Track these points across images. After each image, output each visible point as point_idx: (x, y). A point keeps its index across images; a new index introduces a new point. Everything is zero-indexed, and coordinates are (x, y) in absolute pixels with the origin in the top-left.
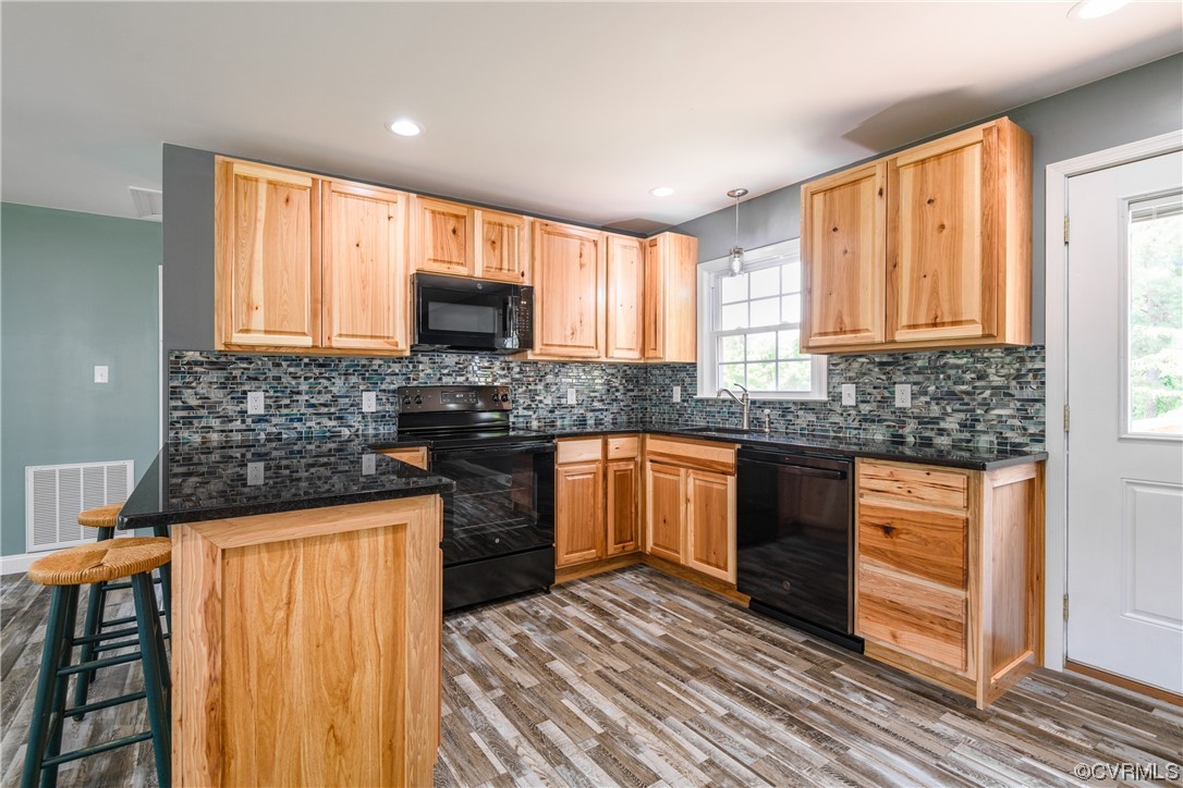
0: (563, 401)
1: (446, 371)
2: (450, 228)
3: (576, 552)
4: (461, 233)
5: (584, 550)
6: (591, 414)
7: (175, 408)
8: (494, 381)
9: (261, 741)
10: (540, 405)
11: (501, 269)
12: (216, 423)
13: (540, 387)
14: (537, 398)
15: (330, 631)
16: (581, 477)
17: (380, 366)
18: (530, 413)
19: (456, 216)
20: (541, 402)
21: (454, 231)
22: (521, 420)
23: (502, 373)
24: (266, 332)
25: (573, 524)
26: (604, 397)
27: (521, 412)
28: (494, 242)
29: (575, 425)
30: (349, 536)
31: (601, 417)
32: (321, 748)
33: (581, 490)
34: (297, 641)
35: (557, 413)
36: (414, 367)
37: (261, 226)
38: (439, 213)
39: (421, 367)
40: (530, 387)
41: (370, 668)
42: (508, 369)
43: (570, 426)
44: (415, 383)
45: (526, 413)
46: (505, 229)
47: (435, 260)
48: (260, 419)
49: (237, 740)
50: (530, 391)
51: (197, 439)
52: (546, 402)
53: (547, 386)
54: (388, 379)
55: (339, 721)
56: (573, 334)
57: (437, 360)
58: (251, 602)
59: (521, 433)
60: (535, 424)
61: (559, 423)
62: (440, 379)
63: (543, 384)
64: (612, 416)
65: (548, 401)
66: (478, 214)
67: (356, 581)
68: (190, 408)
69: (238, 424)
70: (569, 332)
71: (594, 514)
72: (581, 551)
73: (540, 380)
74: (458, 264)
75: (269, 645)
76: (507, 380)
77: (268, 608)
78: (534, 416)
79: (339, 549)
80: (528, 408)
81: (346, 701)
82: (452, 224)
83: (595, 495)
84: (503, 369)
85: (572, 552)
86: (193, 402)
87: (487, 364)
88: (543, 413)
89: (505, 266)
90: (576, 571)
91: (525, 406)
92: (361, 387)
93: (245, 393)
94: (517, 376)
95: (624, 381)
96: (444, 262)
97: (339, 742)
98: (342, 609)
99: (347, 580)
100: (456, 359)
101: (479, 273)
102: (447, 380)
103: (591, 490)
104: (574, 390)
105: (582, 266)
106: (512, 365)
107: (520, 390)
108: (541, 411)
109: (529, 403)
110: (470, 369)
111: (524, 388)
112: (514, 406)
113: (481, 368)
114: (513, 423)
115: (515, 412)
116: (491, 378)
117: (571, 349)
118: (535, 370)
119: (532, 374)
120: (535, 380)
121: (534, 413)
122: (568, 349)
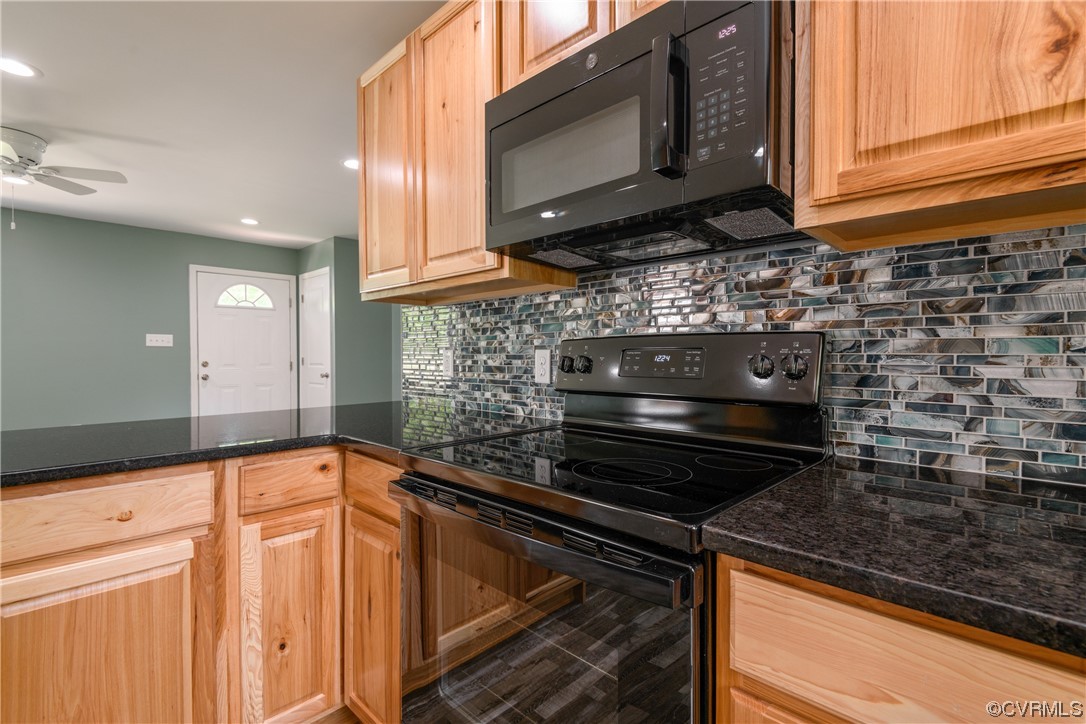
8: (797, 316)
10: (998, 401)
13: (1002, 330)
14: (987, 372)
17: (556, 303)
18: (948, 425)
20: (1005, 387)
22: (900, 443)
23: (822, 292)
24: (382, 271)
27: (898, 414)
36: (606, 300)
37: (376, 138)
39: (618, 299)
40: (944, 333)
42: (846, 278)
44: (607, 332)
45: (925, 422)
48: (453, 384)
50: (946, 345)
51: (416, 400)
52: (1037, 388)
53: (1046, 325)
60: (971, 466)
62: (651, 320)
63: (1020, 316)
69: (437, 390)
73: (1006, 305)
76: (848, 312)
78: (969, 440)
80: (940, 405)
84: (828, 281)
87: (767, 273)
88: (1018, 431)
91: (923, 394)
92: (536, 342)
94: (886, 297)
100: (688, 273)
106: (858, 264)
107: (896, 344)
108: (1003, 425)
109: (945, 388)
110: (721, 289)
111: (915, 336)
112: (867, 394)
113: (750, 286)
114: (868, 450)
115: (874, 416)
116: (781, 312)
117: (1052, 126)
118: (974, 267)
119: (953, 283)
120: (971, 306)
121: (969, 426)
122: (1025, 132)
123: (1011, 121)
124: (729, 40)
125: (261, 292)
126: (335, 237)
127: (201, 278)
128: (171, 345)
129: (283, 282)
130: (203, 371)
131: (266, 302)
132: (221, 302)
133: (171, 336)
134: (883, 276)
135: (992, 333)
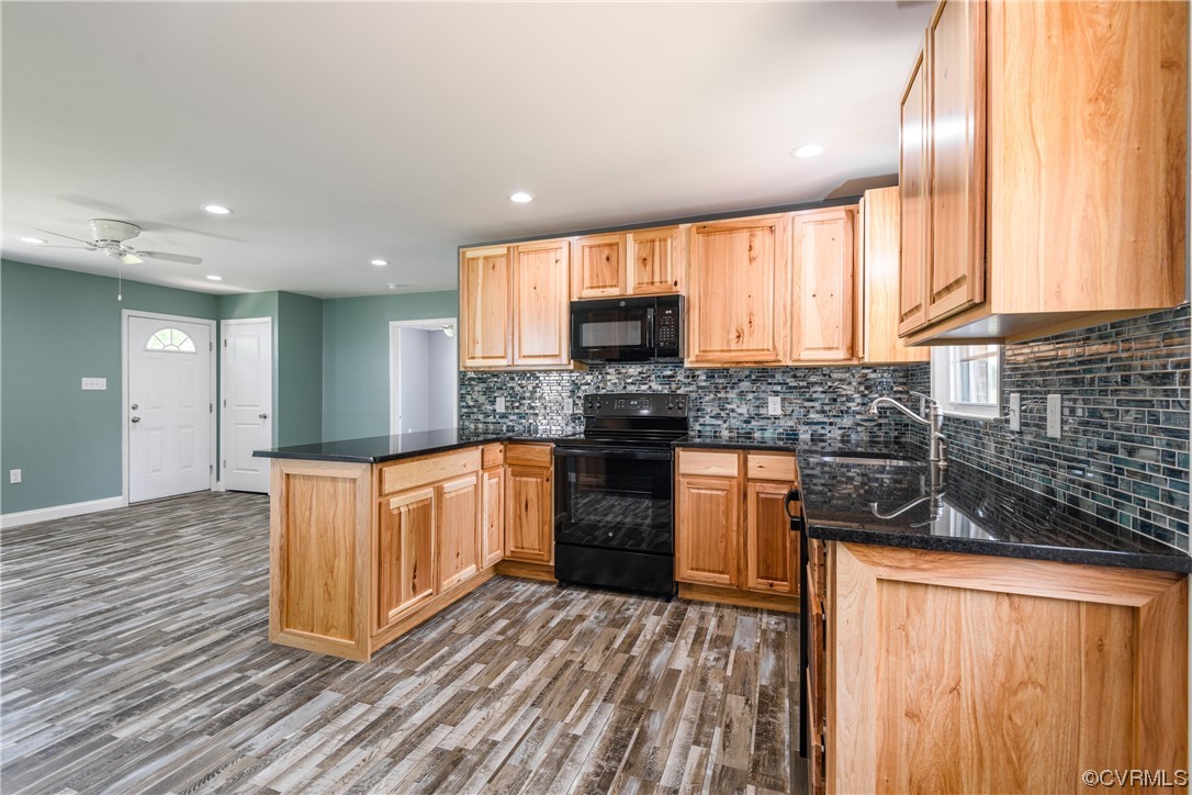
0: (762, 411)
1: (629, 381)
2: (604, 257)
3: (704, 570)
4: (613, 259)
5: (714, 571)
6: (806, 428)
7: (463, 407)
8: (679, 388)
9: (300, 575)
10: (731, 414)
11: (653, 283)
12: (481, 417)
13: (732, 395)
14: (729, 406)
15: (326, 530)
16: (709, 492)
17: (576, 377)
18: (720, 422)
19: (610, 245)
20: (733, 410)
21: (608, 259)
22: (708, 428)
23: (687, 381)
24: (483, 358)
25: (698, 540)
26: (827, 408)
27: (708, 420)
28: (645, 259)
29: (779, 439)
30: (334, 479)
31: (822, 432)
32: (322, 593)
33: (708, 506)
34: (313, 530)
35: (754, 423)
36: (603, 377)
37: (480, 288)
38: (596, 246)
39: (609, 377)
40: (719, 395)
41: (343, 557)
42: (693, 377)
43: (773, 439)
44: (603, 391)
45: (714, 422)
46: (657, 244)
47: (592, 288)
48: (504, 416)
49: (292, 570)
50: (720, 399)
51: (472, 426)
52: (739, 411)
53: (741, 394)
54: (583, 388)
55: (329, 582)
56: (738, 337)
57: (624, 371)
58: (297, 503)
59: (708, 441)
60: (725, 434)
61: (757, 435)
62: (625, 388)
63: (736, 391)
64: (840, 432)
65: (743, 410)
66: (630, 237)
67: (337, 506)
68: (469, 407)
69: (491, 419)
70: (733, 335)
71: (726, 536)
72: (709, 571)
73: (733, 388)
74: (611, 286)
75: (303, 528)
76: (692, 388)
77: (303, 508)
78: (725, 426)
79: (329, 485)
80: (717, 417)
81: (332, 573)
82: (606, 252)
83: (727, 515)
84: (688, 377)
85: (697, 569)
86: (471, 404)
87: (669, 373)
88: (735, 423)
89: (657, 279)
90: (717, 594)
91: (713, 414)
92: (564, 395)
93: (495, 398)
94: (704, 384)
95: (862, 388)
96: (598, 287)
97: (329, 595)
98: (331, 520)
99: (333, 504)
100: (640, 370)
101: (630, 291)
102: (632, 389)
103: (722, 508)
104: (779, 398)
105: (751, 260)
106: (697, 373)
107: (707, 398)
108: (733, 421)
109: (719, 411)
110: (653, 377)
111: (712, 396)
112: (699, 414)
113: (664, 377)
114: (699, 431)
115: (701, 420)
116: (674, 386)
117: (737, 354)
118: (726, 377)
119: (721, 381)
120: (725, 388)
121: (725, 422)
122: (732, 354)
123: (730, 351)
124: (669, 315)
125: (185, 336)
126: (280, 292)
127: (133, 323)
128: (105, 388)
129: (206, 327)
130: (134, 414)
131: (189, 346)
132: (149, 346)
133: (105, 380)
134: (704, 377)
135: (729, 396)
